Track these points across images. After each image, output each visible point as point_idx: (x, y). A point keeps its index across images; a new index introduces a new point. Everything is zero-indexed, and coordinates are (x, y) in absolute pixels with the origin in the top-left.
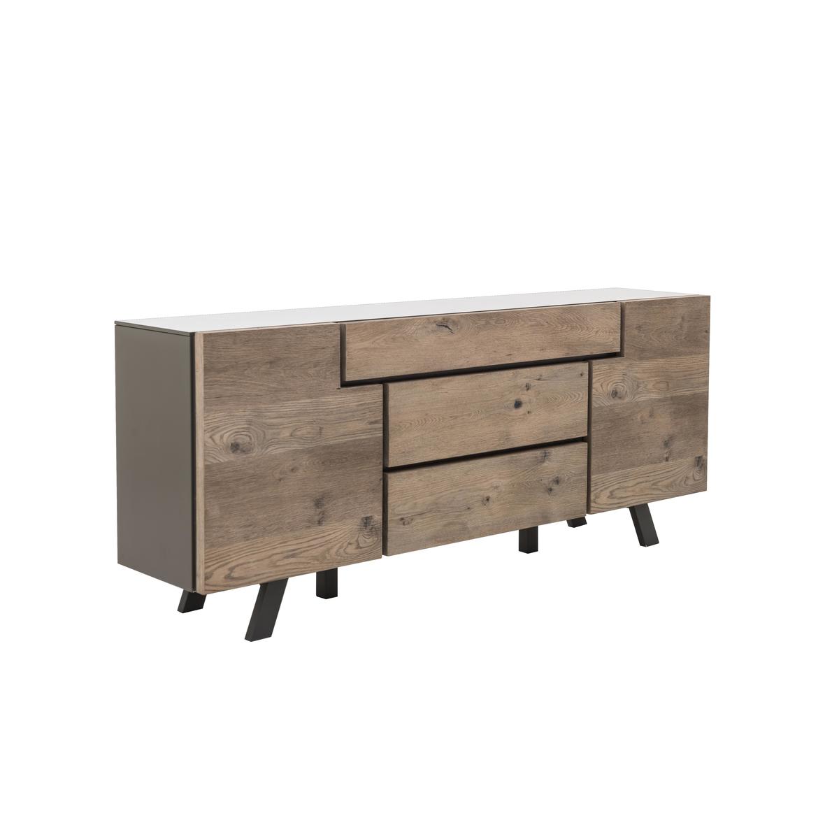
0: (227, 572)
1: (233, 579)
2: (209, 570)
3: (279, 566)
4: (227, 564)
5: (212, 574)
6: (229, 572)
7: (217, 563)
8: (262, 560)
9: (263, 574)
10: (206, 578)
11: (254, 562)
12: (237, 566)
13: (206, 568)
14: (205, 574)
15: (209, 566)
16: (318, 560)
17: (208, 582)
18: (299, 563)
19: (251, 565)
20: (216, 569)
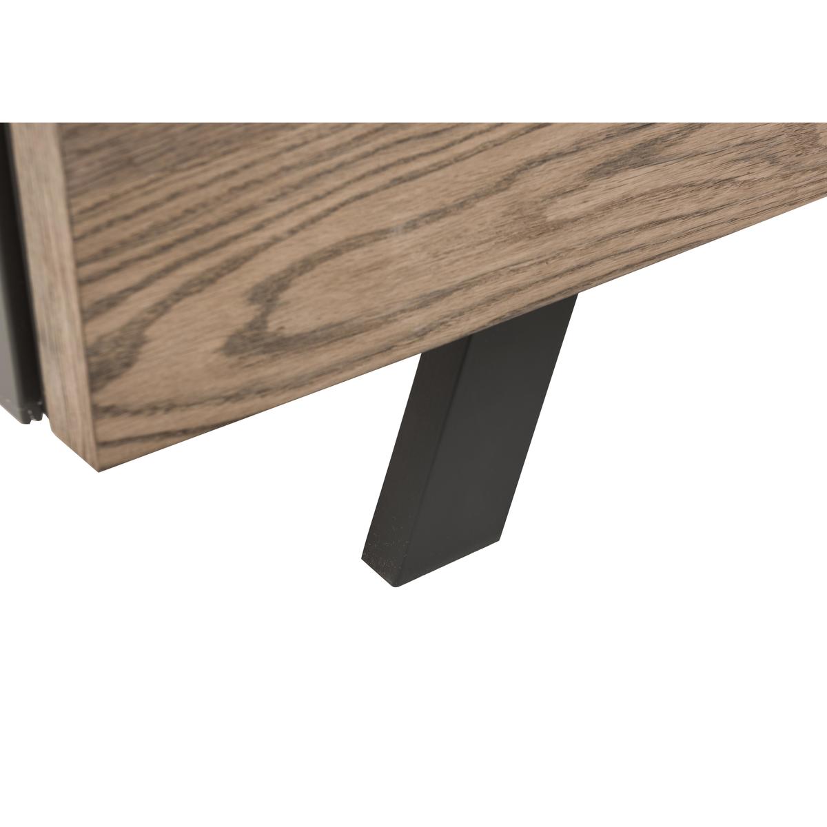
0: (241, 315)
1: (282, 345)
2: (111, 323)
3: (559, 226)
4: (234, 264)
5: (139, 342)
6: (248, 313)
7: (168, 270)
8: (462, 205)
9: (467, 285)
10: (98, 376)
11: (412, 225)
12: (307, 265)
13: (89, 314)
14: (90, 352)
15: (112, 302)
16: (773, 160)
17: (110, 394)
18: (674, 191)
19: (396, 245)
20: (162, 308)
